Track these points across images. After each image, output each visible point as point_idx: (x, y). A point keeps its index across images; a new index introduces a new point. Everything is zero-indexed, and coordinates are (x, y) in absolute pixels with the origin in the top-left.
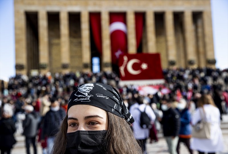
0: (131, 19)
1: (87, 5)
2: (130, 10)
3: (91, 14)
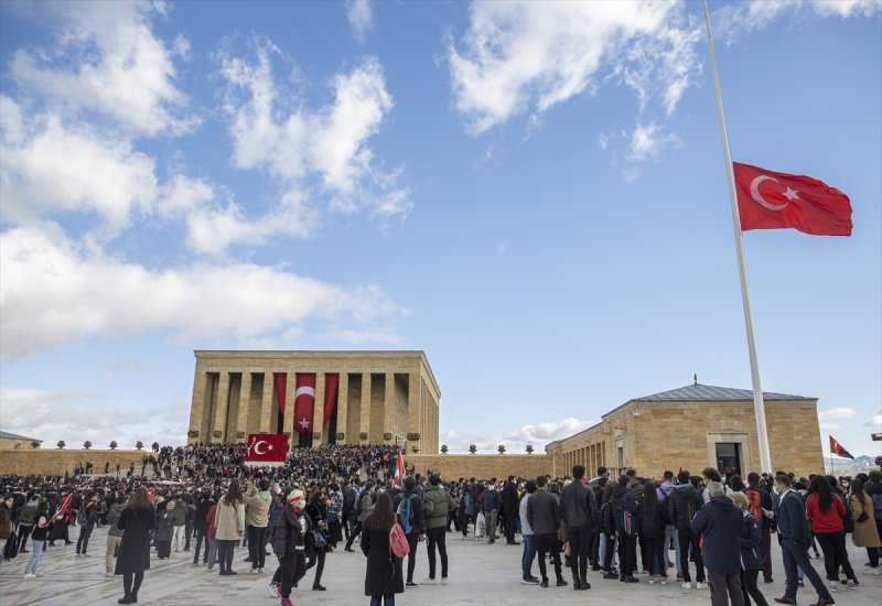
0: (321, 382)
1: (272, 365)
2: (320, 371)
3: (276, 375)
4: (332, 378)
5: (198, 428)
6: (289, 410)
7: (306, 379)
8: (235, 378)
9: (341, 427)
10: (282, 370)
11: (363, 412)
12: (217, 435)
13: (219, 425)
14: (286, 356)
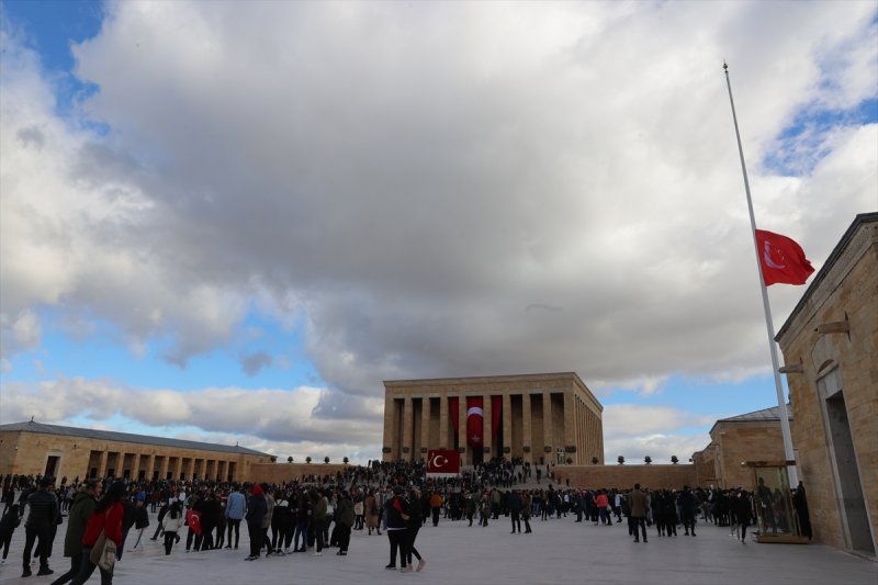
0: (487, 403)
1: (446, 390)
2: (486, 394)
3: (449, 399)
4: (497, 401)
5: (390, 445)
6: (463, 427)
7: (475, 401)
8: (417, 403)
9: (507, 442)
10: (454, 394)
11: (525, 428)
12: (406, 450)
13: (407, 443)
14: (457, 382)
